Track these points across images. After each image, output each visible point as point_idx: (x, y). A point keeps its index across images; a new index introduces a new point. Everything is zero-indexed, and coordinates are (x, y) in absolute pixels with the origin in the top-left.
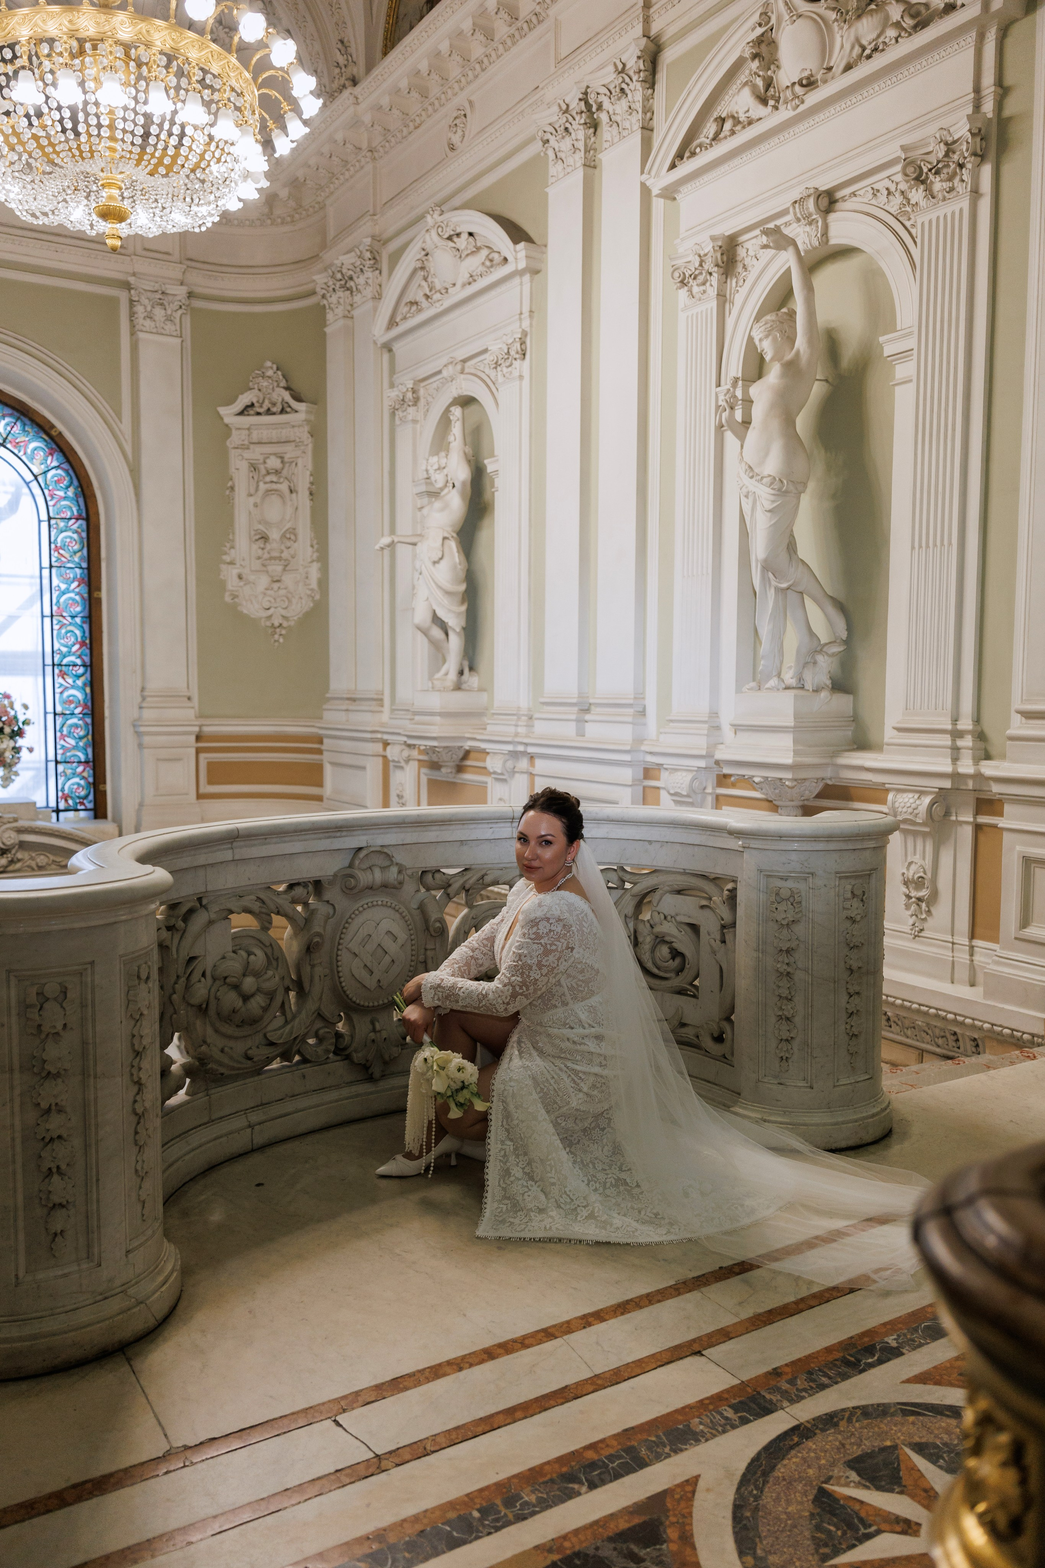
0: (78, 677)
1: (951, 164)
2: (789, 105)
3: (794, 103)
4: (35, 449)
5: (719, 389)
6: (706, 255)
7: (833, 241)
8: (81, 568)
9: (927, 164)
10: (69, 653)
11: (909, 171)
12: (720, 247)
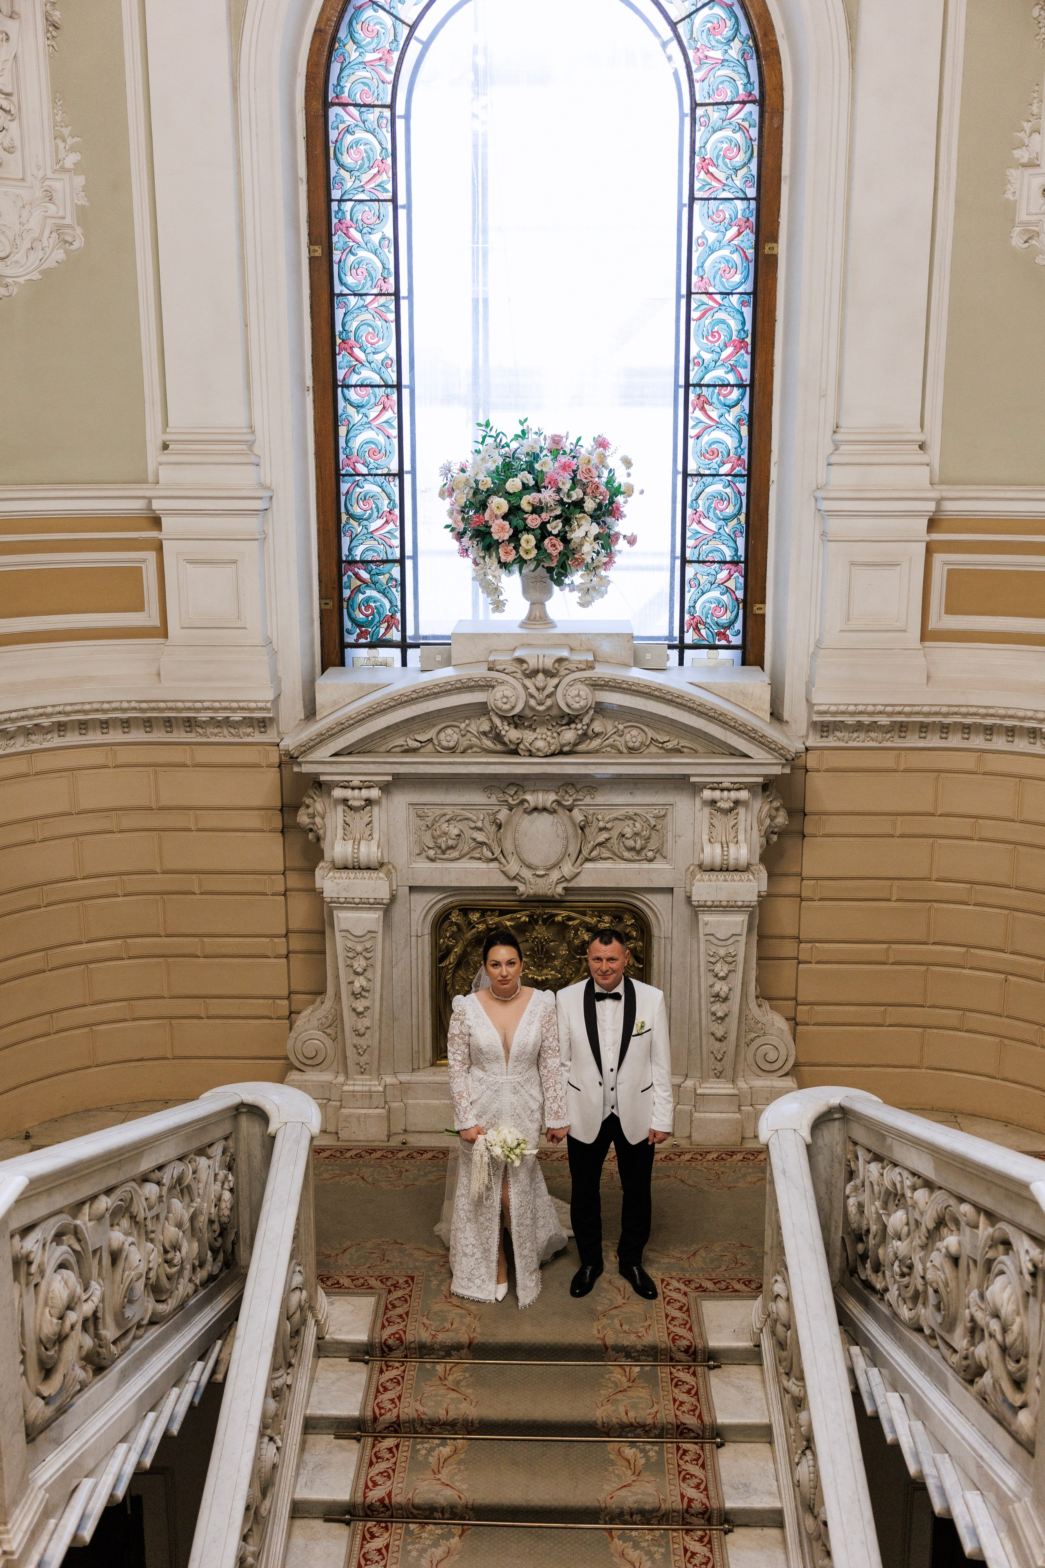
0: (729, 406)
8: (745, 199)
10: (717, 363)
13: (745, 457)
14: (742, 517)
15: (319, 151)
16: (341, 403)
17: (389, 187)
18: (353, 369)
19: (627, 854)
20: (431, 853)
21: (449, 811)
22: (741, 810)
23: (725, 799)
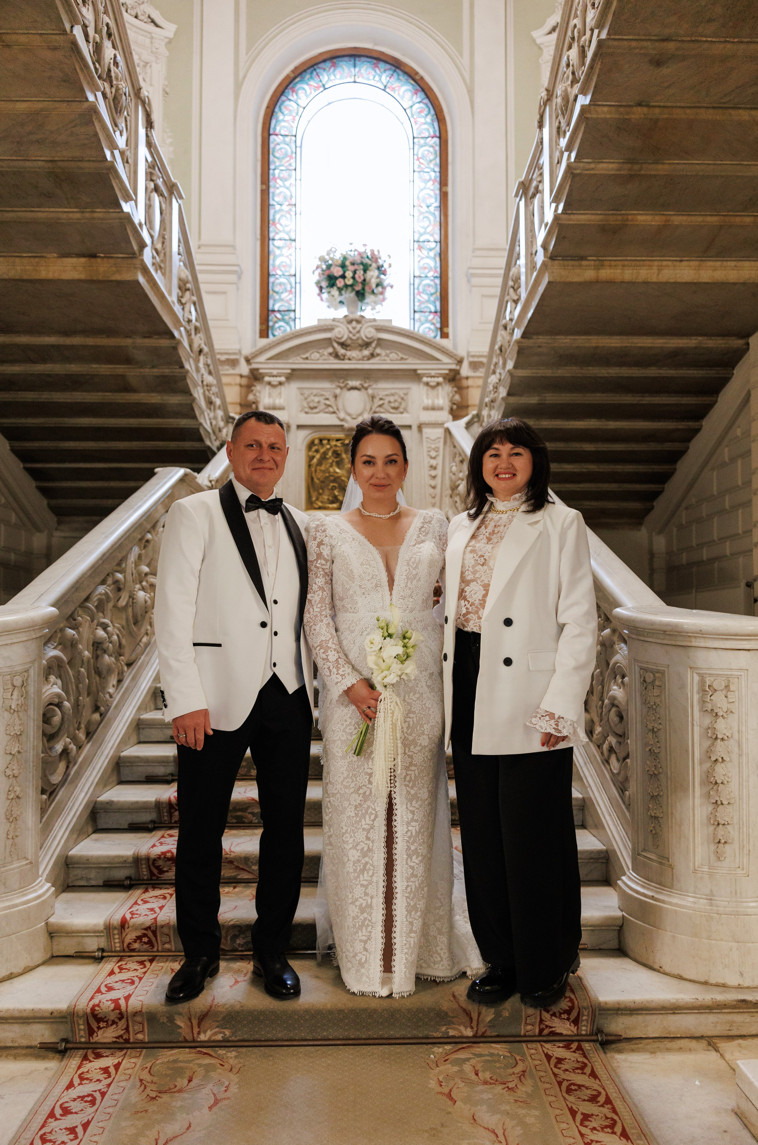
0: (431, 250)
4: (405, 91)
8: (435, 172)
10: (425, 233)
13: (438, 270)
14: (438, 294)
15: (266, 150)
16: (271, 247)
17: (294, 165)
18: (277, 233)
19: (392, 411)
20: (307, 410)
21: (315, 392)
22: (440, 388)
23: (433, 381)
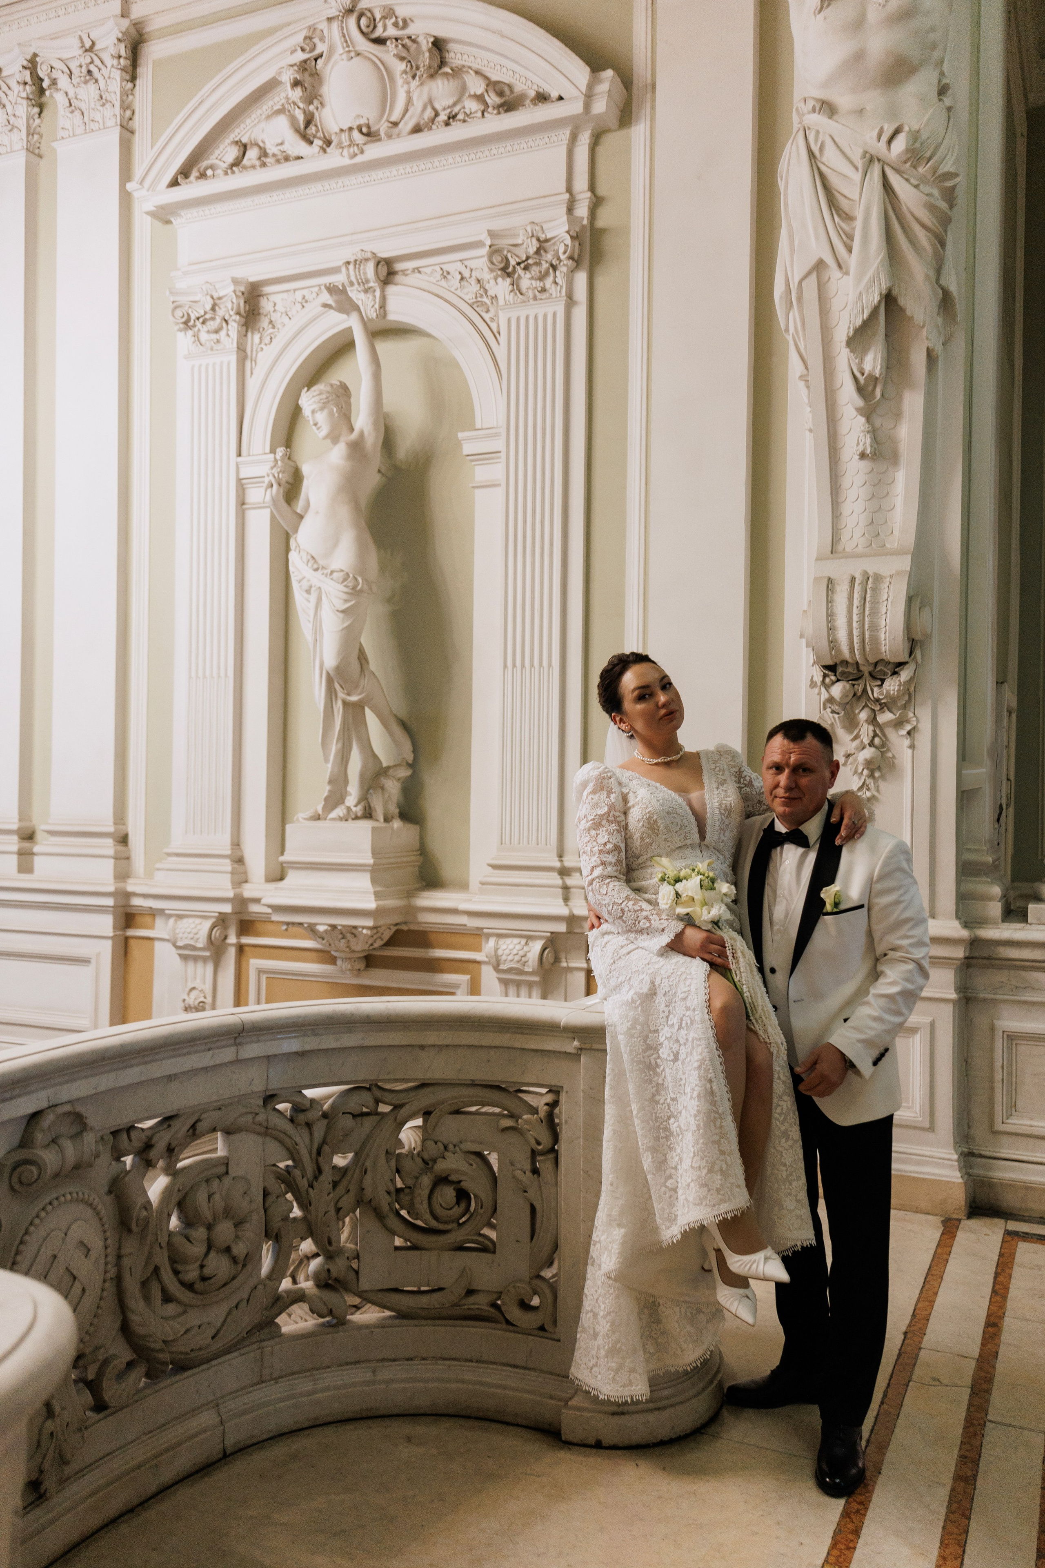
1: (543, 263)
2: (345, 151)
3: (352, 150)
5: (239, 459)
6: (220, 298)
7: (391, 317)
9: (514, 257)
11: (496, 259)
12: (243, 293)
